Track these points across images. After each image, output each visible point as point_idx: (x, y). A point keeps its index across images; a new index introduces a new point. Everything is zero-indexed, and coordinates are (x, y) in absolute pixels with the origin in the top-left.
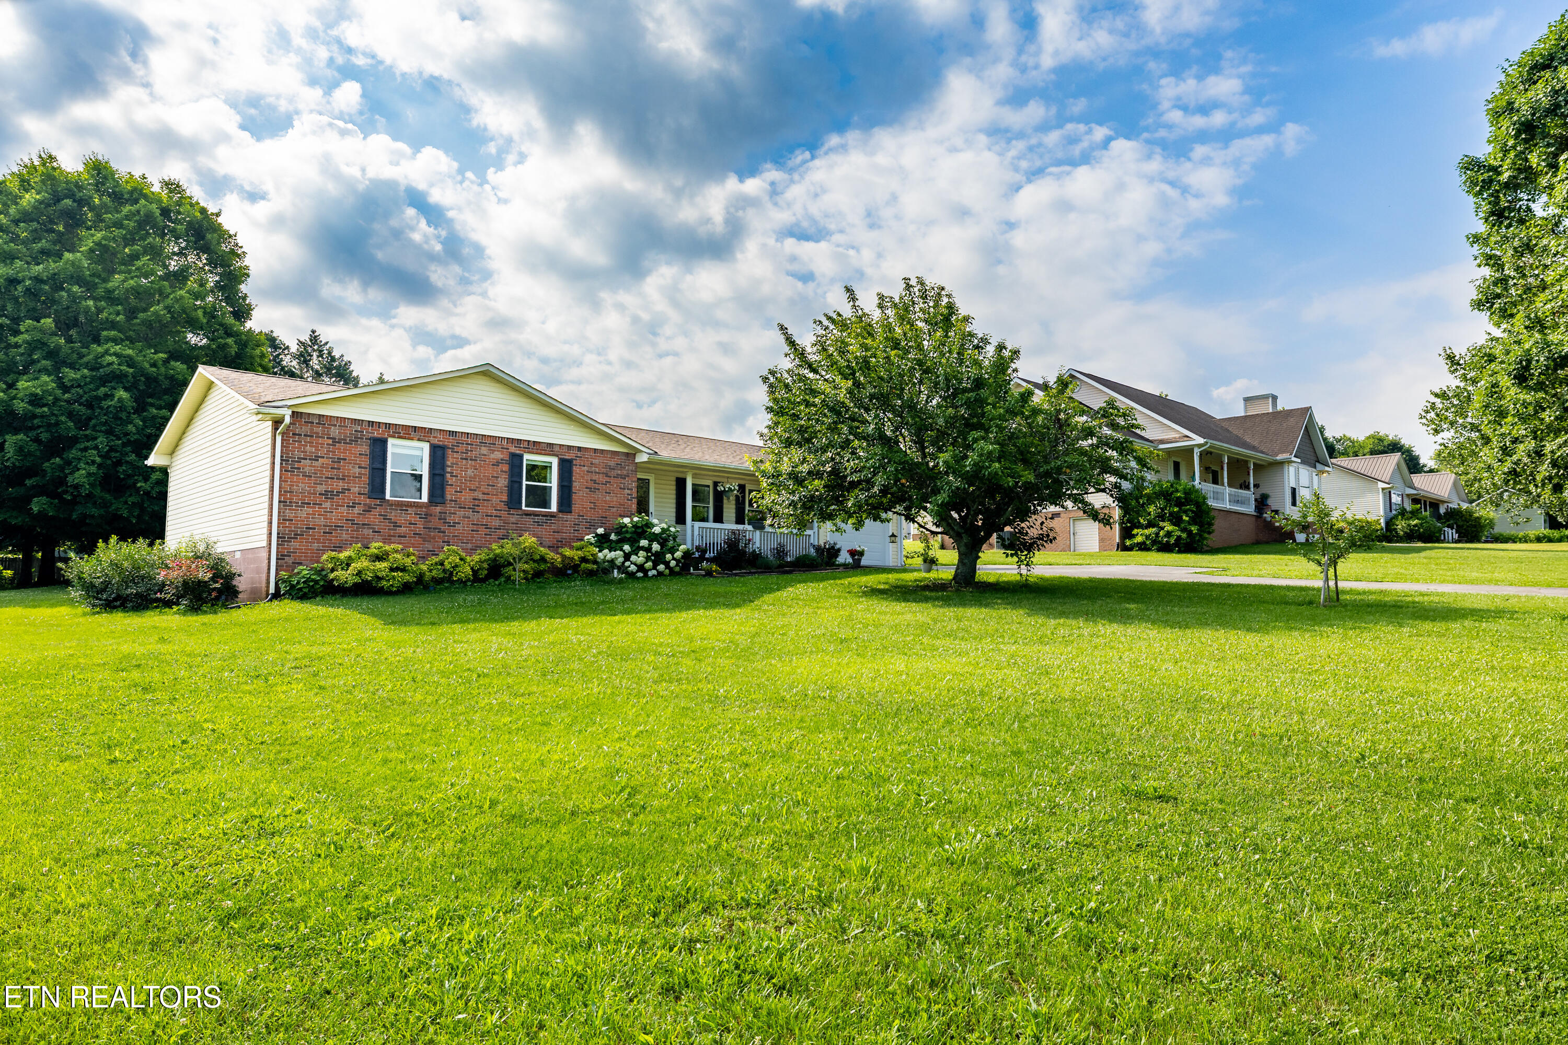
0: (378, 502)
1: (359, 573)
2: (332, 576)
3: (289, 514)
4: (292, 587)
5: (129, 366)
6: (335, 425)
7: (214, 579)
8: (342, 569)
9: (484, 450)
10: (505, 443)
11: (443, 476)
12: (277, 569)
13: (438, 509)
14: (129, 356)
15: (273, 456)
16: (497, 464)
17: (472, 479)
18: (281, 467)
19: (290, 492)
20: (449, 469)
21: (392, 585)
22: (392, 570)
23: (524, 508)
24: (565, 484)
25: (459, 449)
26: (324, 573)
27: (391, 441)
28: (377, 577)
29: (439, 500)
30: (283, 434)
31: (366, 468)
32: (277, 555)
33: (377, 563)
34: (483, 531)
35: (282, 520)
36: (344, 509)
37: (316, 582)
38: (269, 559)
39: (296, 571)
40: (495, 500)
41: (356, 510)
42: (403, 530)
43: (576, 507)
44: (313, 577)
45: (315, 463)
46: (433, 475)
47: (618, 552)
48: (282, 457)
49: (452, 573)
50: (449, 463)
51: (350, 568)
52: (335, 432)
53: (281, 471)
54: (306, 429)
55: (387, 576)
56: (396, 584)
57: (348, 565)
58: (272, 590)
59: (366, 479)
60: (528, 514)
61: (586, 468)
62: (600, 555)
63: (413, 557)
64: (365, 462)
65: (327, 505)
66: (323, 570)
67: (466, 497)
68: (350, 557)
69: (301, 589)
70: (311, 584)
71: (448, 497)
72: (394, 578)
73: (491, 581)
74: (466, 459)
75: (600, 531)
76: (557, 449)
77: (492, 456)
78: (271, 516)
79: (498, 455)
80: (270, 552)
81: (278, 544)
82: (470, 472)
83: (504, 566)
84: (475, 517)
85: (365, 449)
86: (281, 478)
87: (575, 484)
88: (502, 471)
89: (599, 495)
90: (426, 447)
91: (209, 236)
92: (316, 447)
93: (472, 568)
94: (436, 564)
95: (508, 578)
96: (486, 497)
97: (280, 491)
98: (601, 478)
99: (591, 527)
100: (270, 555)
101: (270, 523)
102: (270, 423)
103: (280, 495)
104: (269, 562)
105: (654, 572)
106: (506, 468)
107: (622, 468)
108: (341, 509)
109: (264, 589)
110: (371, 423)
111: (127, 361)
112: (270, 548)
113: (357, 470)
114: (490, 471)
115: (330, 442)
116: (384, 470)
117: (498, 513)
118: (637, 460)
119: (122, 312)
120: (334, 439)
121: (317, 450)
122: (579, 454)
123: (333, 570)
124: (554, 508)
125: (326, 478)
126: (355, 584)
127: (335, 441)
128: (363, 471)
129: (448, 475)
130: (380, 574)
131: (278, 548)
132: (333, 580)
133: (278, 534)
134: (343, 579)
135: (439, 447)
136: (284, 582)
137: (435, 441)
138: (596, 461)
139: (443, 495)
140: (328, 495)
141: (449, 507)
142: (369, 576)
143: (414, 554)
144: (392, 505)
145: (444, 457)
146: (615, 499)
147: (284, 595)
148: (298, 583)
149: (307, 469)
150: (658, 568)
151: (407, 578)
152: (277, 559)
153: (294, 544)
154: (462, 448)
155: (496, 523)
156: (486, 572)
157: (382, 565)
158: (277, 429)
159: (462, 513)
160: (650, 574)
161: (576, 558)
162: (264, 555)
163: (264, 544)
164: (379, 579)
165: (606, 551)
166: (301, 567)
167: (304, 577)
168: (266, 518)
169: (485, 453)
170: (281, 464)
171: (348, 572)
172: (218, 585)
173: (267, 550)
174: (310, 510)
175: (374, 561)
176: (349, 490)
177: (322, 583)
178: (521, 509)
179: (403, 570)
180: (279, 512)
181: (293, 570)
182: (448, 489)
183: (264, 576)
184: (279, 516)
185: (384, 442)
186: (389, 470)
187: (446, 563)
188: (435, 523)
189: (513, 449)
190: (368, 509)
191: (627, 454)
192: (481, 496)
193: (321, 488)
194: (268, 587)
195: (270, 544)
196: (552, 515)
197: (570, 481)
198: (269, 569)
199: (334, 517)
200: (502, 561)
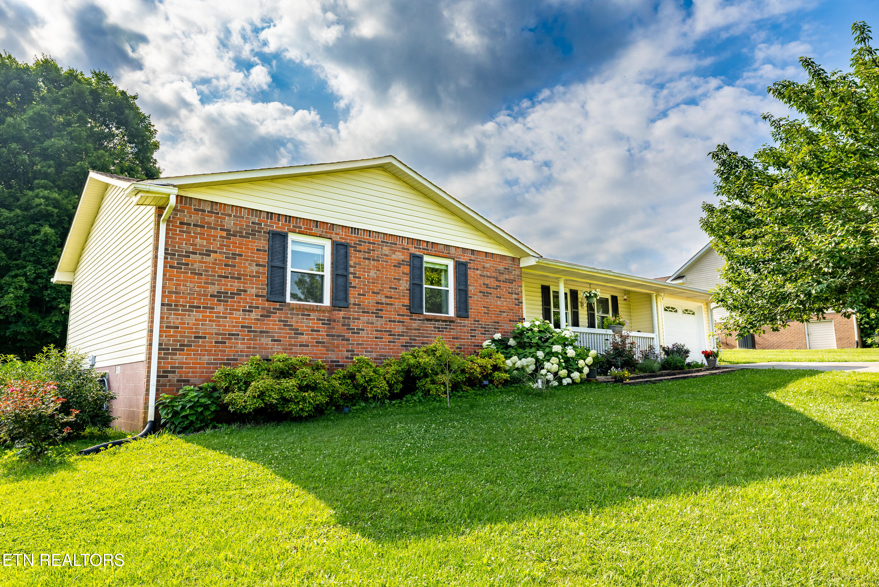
0: (278, 305)
1: (262, 395)
2: (227, 398)
3: (173, 319)
4: (176, 414)
5: (55, 207)
6: (230, 215)
7: (65, 409)
8: (240, 389)
9: (386, 250)
10: (405, 243)
11: (346, 276)
12: (157, 390)
13: (342, 314)
14: (55, 199)
15: (156, 248)
16: (398, 265)
17: (375, 281)
18: (165, 263)
19: (176, 293)
20: (351, 270)
21: (301, 409)
22: (301, 388)
23: (425, 313)
24: (462, 287)
25: (361, 248)
26: (216, 394)
27: (292, 237)
28: (283, 399)
29: (342, 304)
30: (168, 221)
31: (265, 266)
32: (158, 372)
33: (283, 380)
34: (387, 338)
35: (166, 327)
36: (239, 315)
37: (206, 407)
38: (148, 376)
39: (181, 392)
40: (398, 305)
41: (253, 315)
42: (304, 338)
43: (472, 312)
44: (202, 400)
45: (206, 259)
46: (335, 276)
47: (530, 359)
48: (166, 249)
49: (365, 388)
50: (351, 263)
51: (250, 388)
52: (229, 223)
53: (165, 267)
54: (196, 218)
55: (296, 397)
56: (308, 408)
57: (247, 384)
58: (151, 417)
59: (264, 279)
60: (428, 320)
61: (479, 272)
62: (509, 362)
63: (323, 371)
64: (264, 258)
65: (220, 309)
66: (214, 389)
67: (369, 301)
68: (249, 373)
69: (186, 417)
70: (200, 410)
71: (352, 300)
72: (304, 399)
73: (409, 396)
74: (369, 259)
75: (498, 336)
76: (453, 251)
77: (394, 257)
78: (152, 322)
79: (399, 256)
80: (149, 367)
81: (159, 358)
82: (373, 273)
83: (419, 379)
84: (379, 323)
85: (263, 243)
86: (164, 275)
87: (470, 288)
88: (403, 273)
89: (491, 300)
90: (328, 244)
91: (127, 111)
92: (208, 240)
93: (388, 382)
94: (344, 377)
95: (427, 393)
96: (388, 301)
97: (163, 292)
98: (492, 283)
99: (486, 332)
100: (149, 372)
101: (151, 331)
102: (154, 208)
103: (163, 296)
104: (148, 381)
105: (569, 380)
106: (407, 269)
107: (510, 272)
108: (236, 314)
109: (142, 416)
110: (270, 215)
111: (53, 203)
112: (149, 363)
113: (255, 268)
114: (392, 273)
115: (224, 234)
116: (284, 269)
117: (401, 318)
118: (521, 265)
119: (54, 166)
120: (228, 230)
121: (209, 243)
122: (473, 257)
123: (227, 390)
124: (452, 313)
125: (219, 276)
126: (256, 410)
127: (230, 234)
128: (261, 269)
129: (351, 276)
130: (286, 395)
131: (159, 363)
132: (228, 405)
133: (160, 344)
134: (240, 402)
135: (341, 244)
136: (166, 407)
137: (337, 238)
138: (488, 265)
139: (346, 299)
140: (220, 296)
141: (353, 312)
142: (274, 398)
143: (323, 367)
144: (293, 309)
145: (346, 256)
146: (505, 303)
147: (165, 424)
148: (183, 408)
149: (196, 266)
150: (572, 375)
151: (321, 399)
152: (158, 376)
153: (179, 358)
154: (364, 247)
155: (399, 329)
156: (401, 386)
157: (290, 383)
158: (160, 216)
159: (365, 318)
160: (565, 381)
161: (489, 366)
162: (143, 372)
163: (143, 357)
164: (285, 401)
165: (515, 358)
166: (187, 388)
167: (190, 401)
168: (145, 325)
169: (387, 253)
170: (165, 258)
171: (248, 393)
172: (71, 418)
173: (145, 365)
174: (200, 316)
175: (278, 378)
176: (245, 291)
177: (213, 408)
178: (422, 314)
179: (313, 387)
180: (162, 318)
181: (178, 390)
182: (351, 291)
183: (142, 401)
184: (161, 322)
185: (284, 237)
186: (289, 269)
187: (358, 376)
188: (338, 329)
189: (413, 250)
190: (267, 314)
191: (513, 259)
192: (384, 300)
193: (213, 289)
194: (146, 413)
195: (150, 358)
196: (451, 321)
197: (466, 285)
198: (148, 390)
199: (228, 324)
200: (418, 371)
